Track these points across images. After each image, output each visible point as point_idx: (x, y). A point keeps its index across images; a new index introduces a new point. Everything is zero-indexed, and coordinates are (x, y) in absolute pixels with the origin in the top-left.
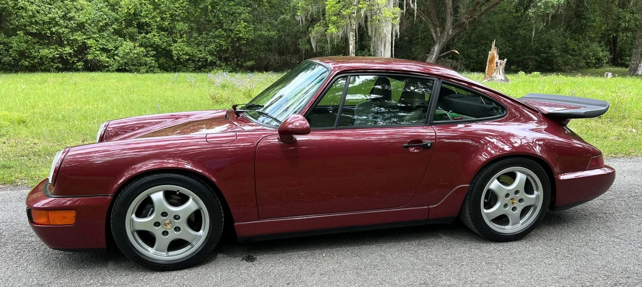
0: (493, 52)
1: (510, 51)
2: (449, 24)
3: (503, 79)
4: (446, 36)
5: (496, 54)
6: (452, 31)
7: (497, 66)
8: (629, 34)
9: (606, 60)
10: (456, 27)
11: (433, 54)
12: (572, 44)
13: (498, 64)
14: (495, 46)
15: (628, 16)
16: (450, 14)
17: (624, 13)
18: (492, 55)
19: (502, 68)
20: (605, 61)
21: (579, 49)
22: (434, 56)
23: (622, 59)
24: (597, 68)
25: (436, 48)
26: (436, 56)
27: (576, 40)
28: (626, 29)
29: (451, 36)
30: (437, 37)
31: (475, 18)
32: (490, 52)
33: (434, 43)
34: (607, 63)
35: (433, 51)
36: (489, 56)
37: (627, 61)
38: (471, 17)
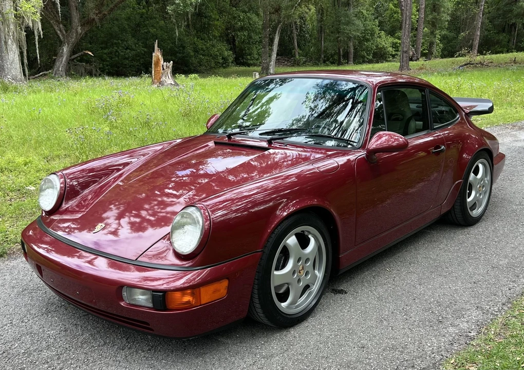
0: (157, 54)
1: (145, 52)
2: (76, 21)
3: (173, 83)
4: (75, 35)
5: (160, 56)
6: (81, 29)
7: (163, 69)
8: (246, 33)
9: (231, 59)
10: (84, 24)
11: (62, 56)
12: (200, 44)
13: (165, 68)
14: (158, 47)
15: (242, 15)
16: (75, 8)
17: (237, 12)
18: (156, 57)
19: (169, 71)
20: (230, 61)
21: (207, 48)
22: (64, 59)
23: (243, 59)
24: (224, 67)
25: (65, 49)
26: (67, 58)
27: (202, 39)
28: (242, 29)
29: (80, 34)
30: (63, 35)
31: (105, 14)
32: (153, 54)
33: (61, 43)
34: (232, 63)
35: (62, 53)
36: (154, 59)
37: (248, 59)
38: (100, 13)
